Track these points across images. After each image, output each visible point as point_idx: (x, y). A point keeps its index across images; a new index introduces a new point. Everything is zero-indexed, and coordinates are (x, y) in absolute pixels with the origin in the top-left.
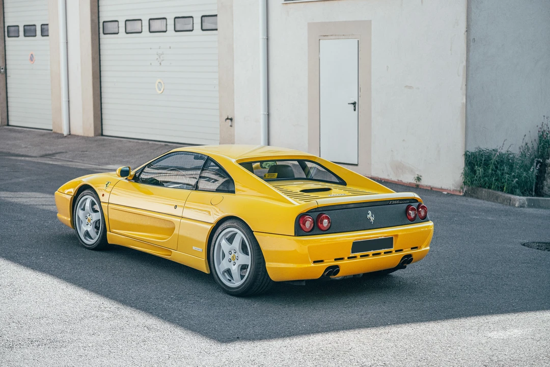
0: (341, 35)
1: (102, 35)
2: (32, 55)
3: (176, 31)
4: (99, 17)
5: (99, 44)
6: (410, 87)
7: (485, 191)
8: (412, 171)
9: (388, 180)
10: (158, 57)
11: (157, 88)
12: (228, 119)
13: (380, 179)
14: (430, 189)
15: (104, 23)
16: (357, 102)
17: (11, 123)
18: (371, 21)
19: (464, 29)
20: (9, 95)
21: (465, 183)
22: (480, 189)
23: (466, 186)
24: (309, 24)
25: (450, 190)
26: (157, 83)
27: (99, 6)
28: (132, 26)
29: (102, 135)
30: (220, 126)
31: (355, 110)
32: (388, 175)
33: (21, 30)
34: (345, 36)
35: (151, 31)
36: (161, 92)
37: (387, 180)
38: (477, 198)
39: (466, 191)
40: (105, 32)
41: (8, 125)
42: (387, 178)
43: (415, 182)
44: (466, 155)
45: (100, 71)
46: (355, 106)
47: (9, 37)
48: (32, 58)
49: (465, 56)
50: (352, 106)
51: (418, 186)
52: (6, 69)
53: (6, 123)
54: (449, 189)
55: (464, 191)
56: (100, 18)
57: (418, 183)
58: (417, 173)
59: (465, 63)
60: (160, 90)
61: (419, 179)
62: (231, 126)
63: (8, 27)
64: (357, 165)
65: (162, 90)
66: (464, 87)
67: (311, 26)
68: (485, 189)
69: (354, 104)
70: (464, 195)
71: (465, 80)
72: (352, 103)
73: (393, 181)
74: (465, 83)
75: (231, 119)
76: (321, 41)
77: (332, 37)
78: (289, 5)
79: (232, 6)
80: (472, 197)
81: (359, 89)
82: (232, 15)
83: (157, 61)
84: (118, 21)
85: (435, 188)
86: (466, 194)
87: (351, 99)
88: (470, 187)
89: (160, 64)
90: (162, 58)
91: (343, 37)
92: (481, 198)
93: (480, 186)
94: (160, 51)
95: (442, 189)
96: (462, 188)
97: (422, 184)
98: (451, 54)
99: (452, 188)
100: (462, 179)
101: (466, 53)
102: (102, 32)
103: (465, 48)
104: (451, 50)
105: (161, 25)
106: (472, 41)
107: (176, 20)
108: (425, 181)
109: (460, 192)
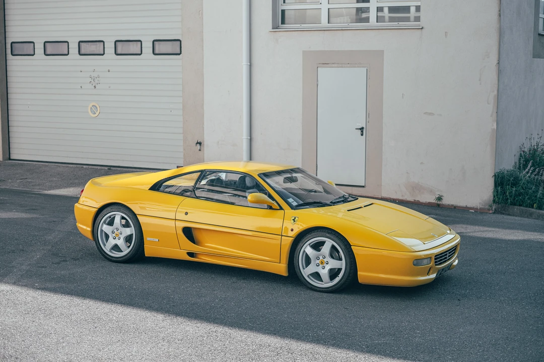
0: (345, 64)
1: (9, 56)
3: (117, 55)
4: (5, 37)
5: (6, 66)
6: (431, 114)
7: (516, 209)
8: (431, 192)
9: (402, 200)
10: (93, 81)
11: (90, 112)
12: (197, 143)
13: (393, 199)
14: (453, 208)
15: (13, 44)
16: (365, 127)
18: (382, 52)
19: (496, 62)
21: (494, 201)
22: (511, 207)
23: (495, 204)
24: (304, 52)
25: (477, 209)
26: (91, 106)
27: (5, 27)
28: (54, 48)
29: (10, 159)
30: (184, 150)
31: (362, 135)
32: (402, 196)
35: (81, 53)
36: (96, 115)
37: (400, 200)
38: (509, 215)
39: (495, 209)
40: (13, 54)
42: (401, 198)
43: (436, 202)
44: (495, 175)
46: (362, 131)
49: (496, 85)
50: (359, 131)
51: (438, 205)
54: (475, 207)
55: (493, 209)
56: (7, 39)
57: (439, 202)
58: (437, 193)
59: (496, 92)
60: (95, 114)
61: (440, 199)
62: (200, 150)
64: (363, 187)
65: (97, 114)
66: (495, 115)
67: (306, 54)
68: (516, 207)
69: (362, 129)
70: (494, 213)
71: (496, 107)
72: (360, 129)
73: (408, 201)
74: (495, 111)
75: (200, 144)
76: (319, 68)
77: (333, 65)
78: (277, 32)
79: (203, 32)
80: (503, 214)
81: (368, 115)
82: (203, 41)
83: (91, 84)
84: (33, 43)
85: (459, 207)
86: (496, 212)
87: (358, 124)
88: (500, 205)
89: (95, 87)
90: (96, 82)
91: (349, 65)
92: (513, 215)
93: (511, 204)
94: (95, 75)
95: (466, 207)
96: (491, 206)
97: (444, 203)
98: (481, 84)
99: (479, 206)
100: (492, 198)
101: (497, 83)
102: (10, 53)
103: (497, 78)
104: (480, 80)
105: (98, 48)
106: (500, 72)
107: (118, 44)
108: (446, 201)
109: (489, 210)
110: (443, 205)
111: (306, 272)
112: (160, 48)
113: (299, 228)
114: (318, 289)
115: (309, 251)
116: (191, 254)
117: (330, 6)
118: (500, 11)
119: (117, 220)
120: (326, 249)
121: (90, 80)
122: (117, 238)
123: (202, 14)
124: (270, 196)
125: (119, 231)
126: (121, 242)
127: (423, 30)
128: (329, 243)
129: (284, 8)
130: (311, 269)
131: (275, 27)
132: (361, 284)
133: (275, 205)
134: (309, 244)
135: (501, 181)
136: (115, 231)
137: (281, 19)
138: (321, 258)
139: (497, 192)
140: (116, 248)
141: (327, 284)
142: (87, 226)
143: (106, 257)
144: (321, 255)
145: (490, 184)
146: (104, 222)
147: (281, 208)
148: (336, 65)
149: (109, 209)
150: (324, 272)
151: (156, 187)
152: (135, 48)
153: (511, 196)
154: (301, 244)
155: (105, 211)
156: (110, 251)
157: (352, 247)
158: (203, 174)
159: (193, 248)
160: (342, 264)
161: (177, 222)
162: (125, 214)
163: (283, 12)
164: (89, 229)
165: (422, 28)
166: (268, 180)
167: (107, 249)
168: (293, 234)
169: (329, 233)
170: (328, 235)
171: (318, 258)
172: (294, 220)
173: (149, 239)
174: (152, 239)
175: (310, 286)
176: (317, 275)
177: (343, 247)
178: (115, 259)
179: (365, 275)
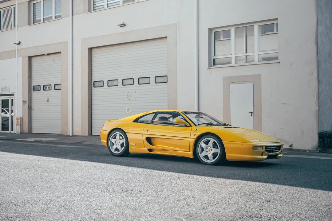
1: (93, 88)
2: (48, 99)
3: (139, 84)
5: (91, 92)
6: (285, 104)
7: (331, 150)
8: (287, 143)
10: (128, 97)
11: (127, 111)
14: (298, 150)
15: (95, 83)
16: (253, 112)
17: (33, 132)
18: (261, 75)
19: (316, 76)
20: (32, 119)
21: (319, 146)
23: (319, 148)
24: (223, 77)
26: (127, 109)
27: (91, 75)
28: (112, 83)
29: (91, 135)
31: (252, 116)
33: (42, 87)
34: (245, 82)
35: (123, 85)
36: (129, 113)
38: (327, 153)
39: (320, 150)
40: (95, 86)
41: (31, 133)
43: (289, 148)
44: (319, 133)
45: (91, 105)
46: (252, 114)
47: (33, 91)
48: (48, 100)
49: (317, 88)
50: (251, 114)
51: (291, 149)
52: (31, 106)
53: (30, 132)
54: (309, 150)
55: (319, 150)
56: (92, 80)
57: (291, 148)
58: (290, 143)
59: (317, 91)
60: (129, 112)
61: (291, 146)
63: (33, 86)
65: (130, 112)
66: (317, 102)
67: (225, 78)
69: (252, 113)
70: (319, 152)
71: (317, 99)
72: (251, 113)
76: (231, 85)
78: (211, 69)
79: (177, 71)
80: (324, 153)
81: (254, 106)
82: (177, 75)
83: (127, 99)
84: (103, 81)
85: (301, 150)
86: (320, 152)
87: (250, 111)
88: (322, 148)
89: (129, 100)
90: (130, 97)
91: (244, 82)
92: (329, 153)
93: (328, 148)
94: (129, 94)
95: (305, 150)
96: (317, 149)
97: (293, 148)
98: (309, 88)
99: (311, 149)
100: (318, 145)
101: (317, 86)
102: (93, 86)
103: (317, 85)
104: (309, 86)
105: (130, 82)
106: (319, 82)
107: (140, 79)
108: (295, 147)
109: (316, 151)
110: (293, 149)
111: (202, 155)
112: (158, 80)
113: (198, 134)
114: (207, 163)
115: (203, 145)
116: (150, 150)
117: (236, 55)
118: (317, 51)
119: (118, 136)
120: (211, 144)
121: (127, 96)
122: (117, 144)
123: (177, 63)
124: (186, 121)
125: (118, 141)
126: (119, 147)
127: (280, 63)
128: (212, 140)
129: (215, 57)
130: (204, 154)
131: (210, 66)
132: (228, 160)
133: (188, 124)
134: (203, 142)
135: (322, 136)
136: (117, 141)
137: (213, 63)
138: (209, 148)
139: (320, 141)
140: (117, 150)
141: (212, 161)
142: (105, 140)
143: (112, 154)
144: (208, 147)
145: (317, 137)
146: (112, 138)
147: (191, 126)
148: (238, 83)
149: (114, 131)
150: (210, 155)
151: (136, 121)
152: (147, 81)
153: (327, 143)
154: (199, 142)
155: (112, 133)
156: (114, 151)
157: (223, 141)
158: (156, 114)
159: (151, 147)
160: (218, 151)
161: (143, 135)
162: (121, 133)
163: (214, 60)
164: (106, 141)
165: (279, 62)
166: (187, 115)
167: (113, 150)
168: (195, 137)
169: (212, 136)
170: (211, 136)
171: (207, 148)
172: (196, 130)
173: (131, 144)
174: (132, 144)
175: (203, 162)
176: (206, 157)
177: (218, 142)
178: (116, 154)
179: (229, 156)
